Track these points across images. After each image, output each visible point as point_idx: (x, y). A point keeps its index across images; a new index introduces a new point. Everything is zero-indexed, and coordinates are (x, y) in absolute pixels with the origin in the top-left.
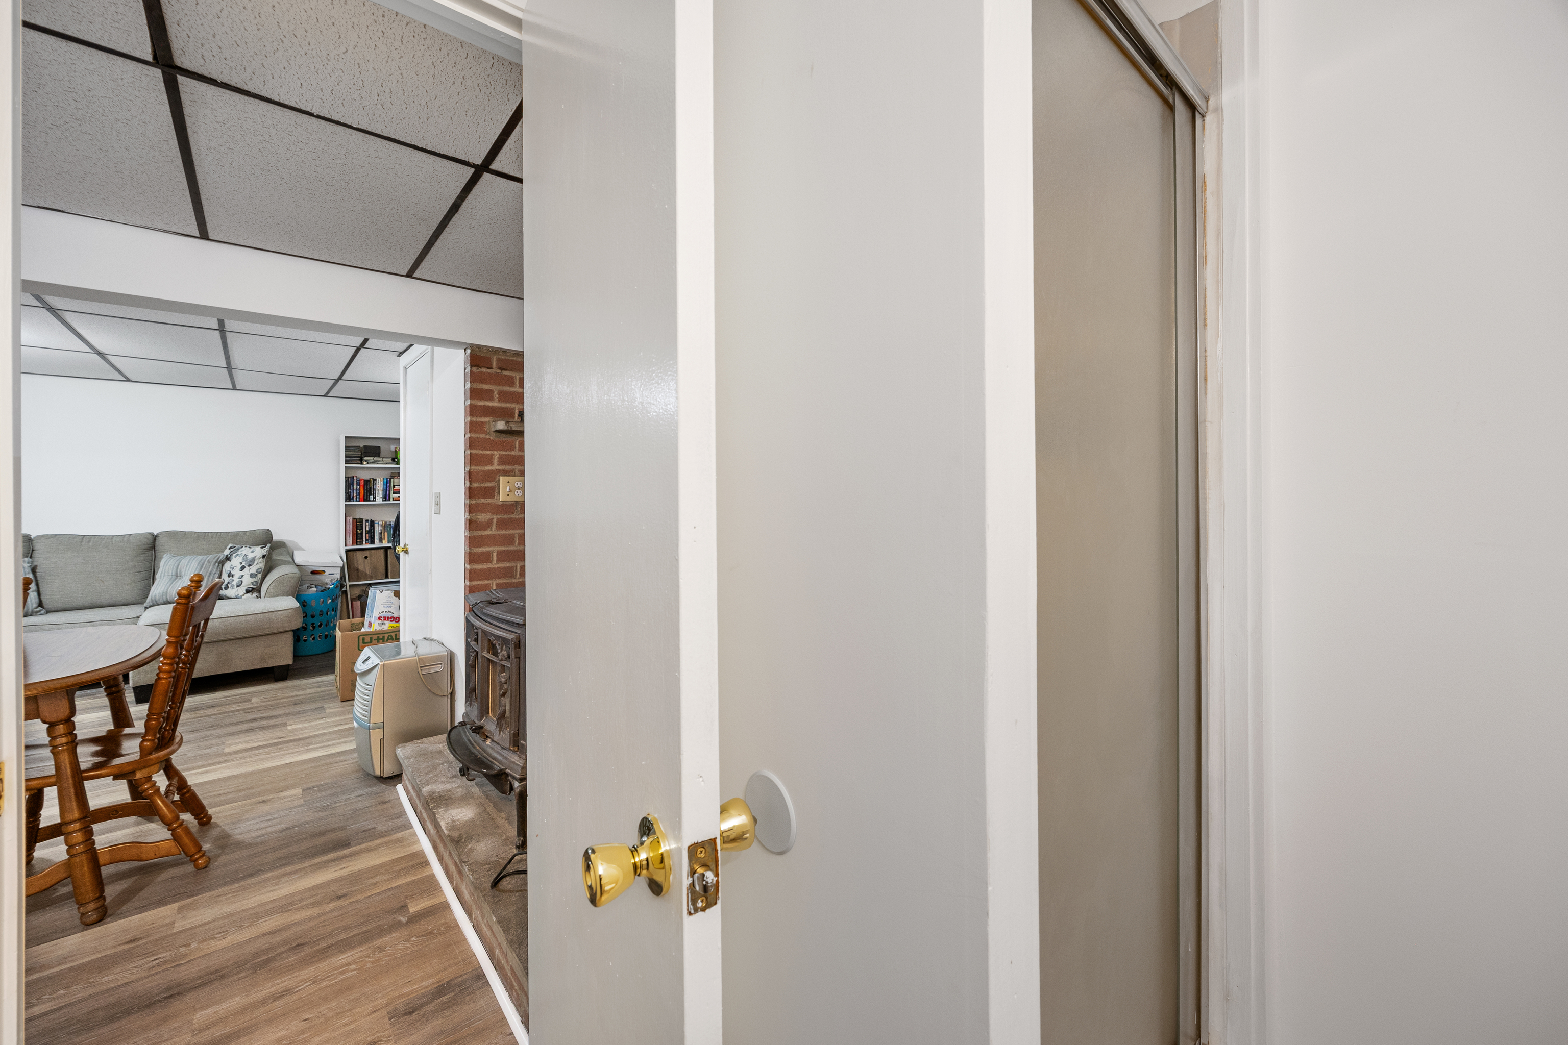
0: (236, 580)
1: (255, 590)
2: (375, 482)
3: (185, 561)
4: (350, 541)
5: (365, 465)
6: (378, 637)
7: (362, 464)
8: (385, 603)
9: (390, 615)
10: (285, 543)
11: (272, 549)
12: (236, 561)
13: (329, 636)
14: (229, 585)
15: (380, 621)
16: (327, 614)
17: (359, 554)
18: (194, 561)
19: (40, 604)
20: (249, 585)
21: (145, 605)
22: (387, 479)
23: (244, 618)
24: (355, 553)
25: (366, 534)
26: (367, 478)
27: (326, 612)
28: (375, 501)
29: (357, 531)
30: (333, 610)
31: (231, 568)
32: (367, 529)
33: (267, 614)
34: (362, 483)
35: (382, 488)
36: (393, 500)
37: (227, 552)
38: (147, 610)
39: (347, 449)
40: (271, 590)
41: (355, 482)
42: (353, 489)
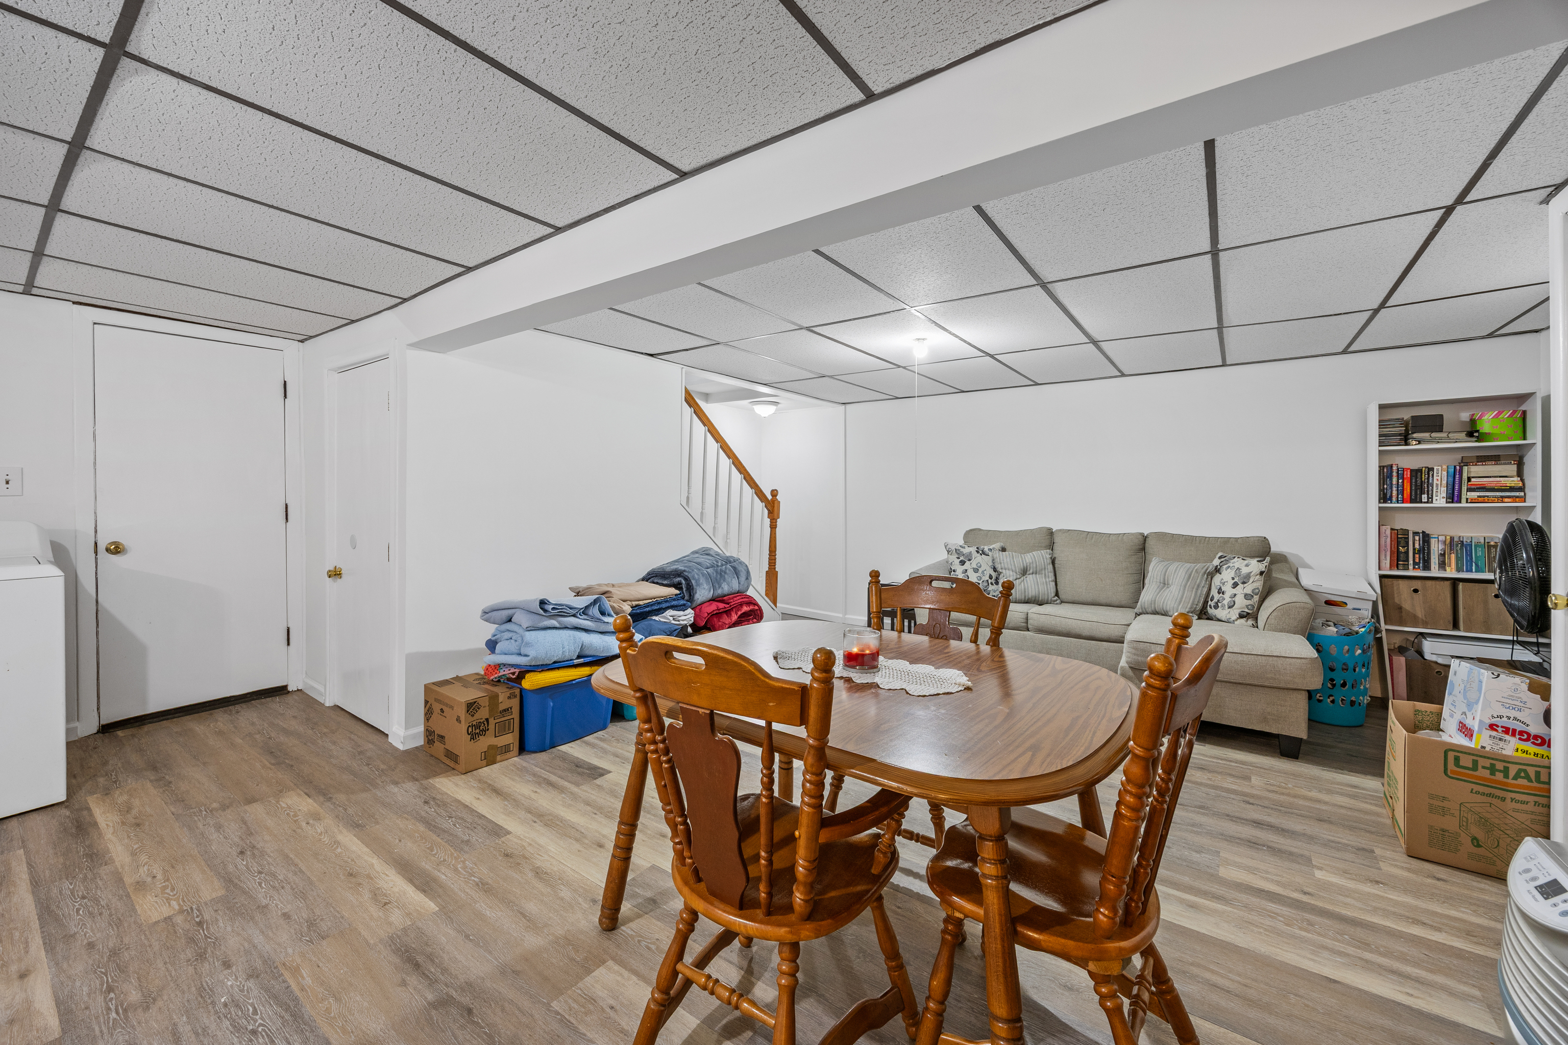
0: (1227, 600)
1: (1251, 615)
2: (1431, 473)
3: (1172, 568)
4: (1387, 562)
5: (1414, 446)
6: (1493, 765)
7: (1406, 444)
8: (1504, 700)
9: (1519, 727)
10: (1285, 556)
11: (1271, 563)
12: (1227, 575)
13: (1357, 704)
14: (1219, 604)
15: (1494, 733)
16: (1355, 670)
17: (1402, 584)
18: (1181, 571)
19: (1057, 594)
20: (1243, 608)
21: (1136, 610)
22: (1455, 467)
23: (1240, 658)
24: (1395, 582)
25: (1414, 554)
26: (1415, 466)
27: (1352, 667)
28: (1432, 502)
29: (1398, 549)
30: (1364, 665)
31: (1221, 583)
32: (1417, 546)
33: (1271, 659)
34: (1407, 475)
35: (1444, 482)
36: (1467, 502)
37: (1216, 562)
38: (1138, 618)
39: (1382, 424)
40: (1272, 621)
41: (1395, 474)
42: (1391, 484)
